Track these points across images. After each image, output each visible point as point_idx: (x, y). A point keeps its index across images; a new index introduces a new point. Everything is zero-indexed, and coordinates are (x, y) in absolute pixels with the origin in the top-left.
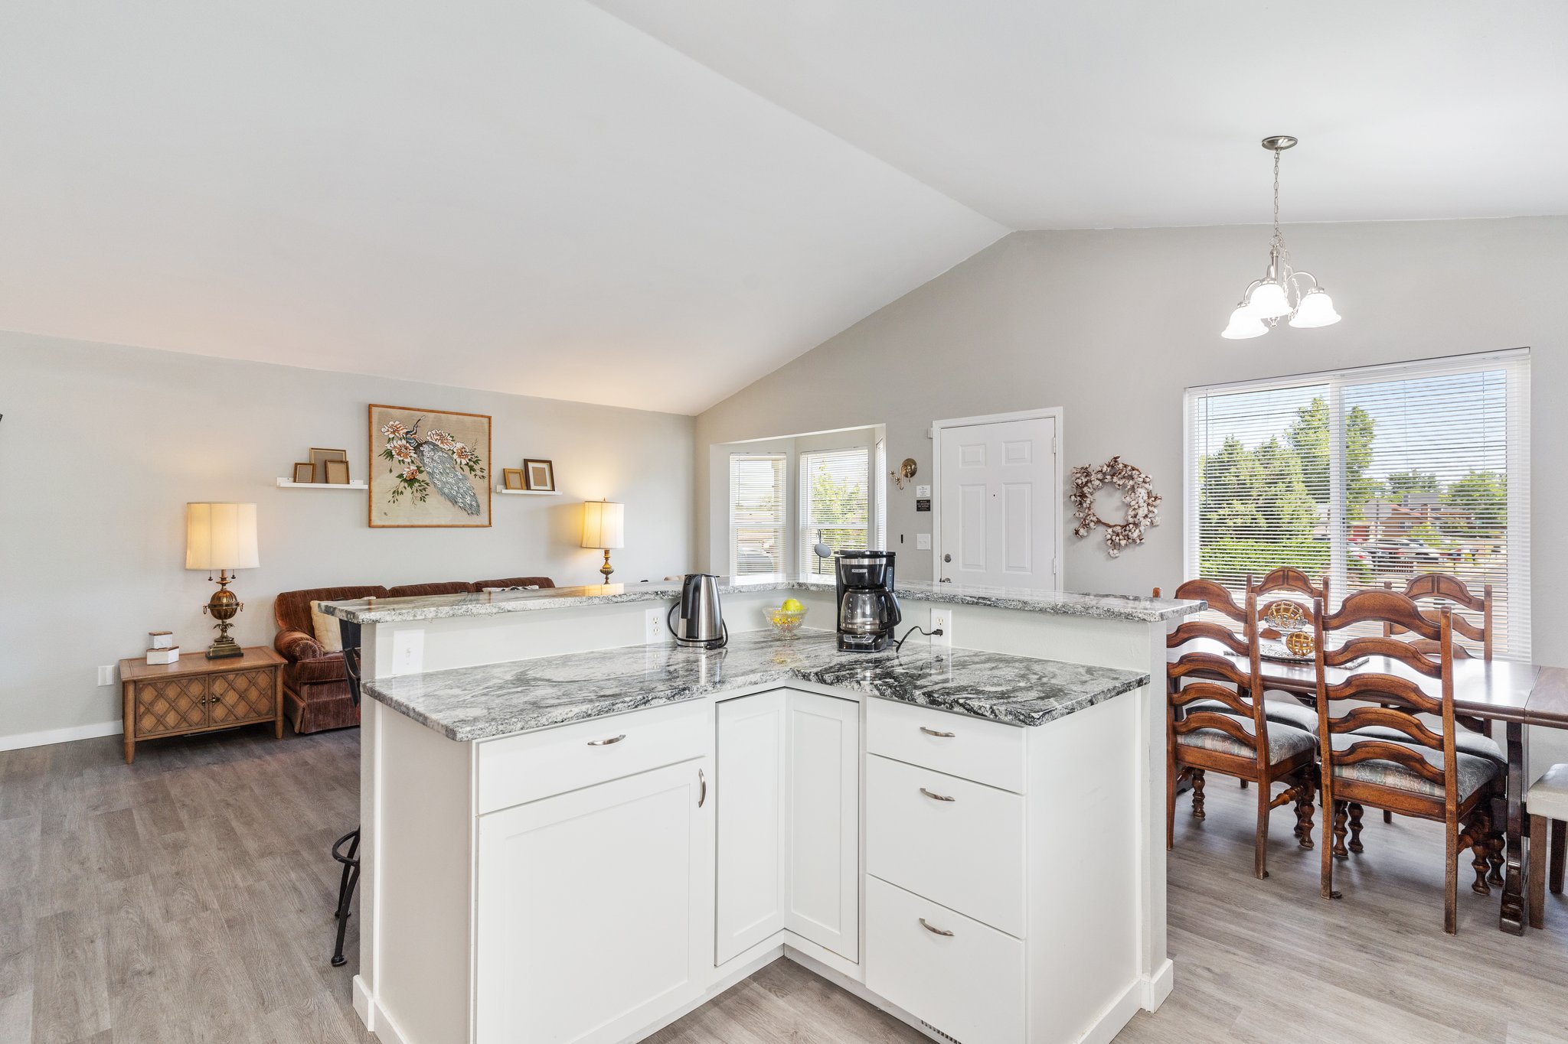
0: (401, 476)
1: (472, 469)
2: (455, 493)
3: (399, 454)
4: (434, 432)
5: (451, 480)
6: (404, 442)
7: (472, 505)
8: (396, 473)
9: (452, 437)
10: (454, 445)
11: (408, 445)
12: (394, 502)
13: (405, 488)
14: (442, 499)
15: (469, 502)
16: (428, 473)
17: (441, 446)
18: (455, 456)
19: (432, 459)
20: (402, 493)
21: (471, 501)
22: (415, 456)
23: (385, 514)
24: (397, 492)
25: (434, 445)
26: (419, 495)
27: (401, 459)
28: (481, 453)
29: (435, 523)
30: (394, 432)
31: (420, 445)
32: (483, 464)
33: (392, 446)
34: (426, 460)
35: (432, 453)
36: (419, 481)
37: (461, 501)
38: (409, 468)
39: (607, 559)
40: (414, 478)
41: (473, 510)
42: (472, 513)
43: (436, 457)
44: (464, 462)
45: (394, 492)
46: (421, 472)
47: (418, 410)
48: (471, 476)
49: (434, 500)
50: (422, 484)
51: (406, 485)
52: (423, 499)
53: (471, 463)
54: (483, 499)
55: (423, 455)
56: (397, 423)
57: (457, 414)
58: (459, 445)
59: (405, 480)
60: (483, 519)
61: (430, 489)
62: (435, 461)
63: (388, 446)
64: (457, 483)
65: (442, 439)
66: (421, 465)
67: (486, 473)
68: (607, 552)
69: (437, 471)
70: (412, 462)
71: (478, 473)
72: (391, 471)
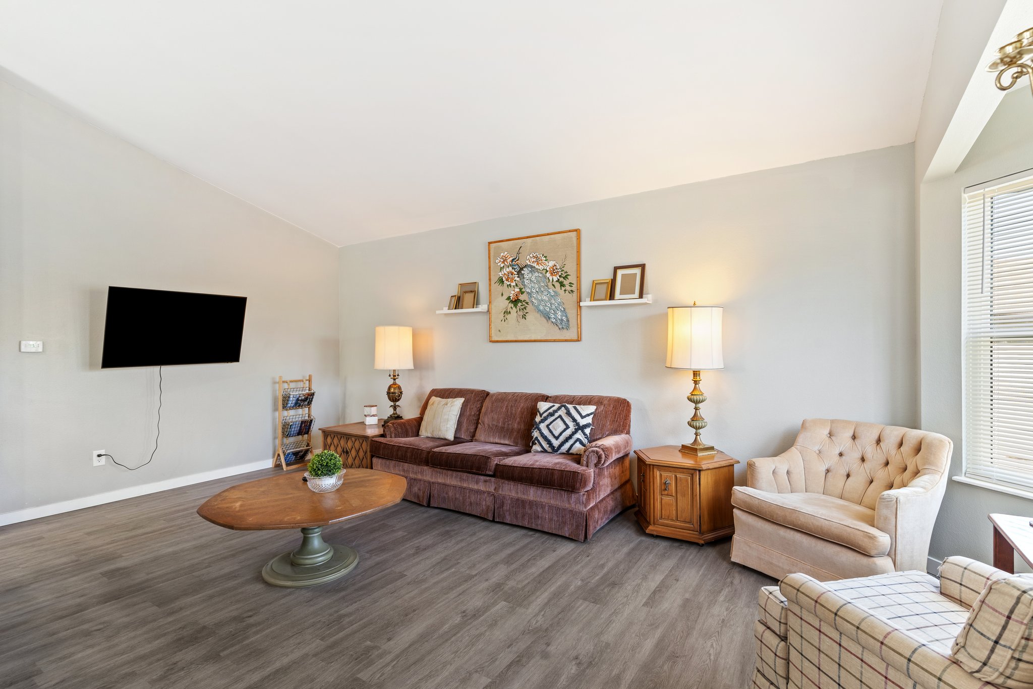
0: (509, 298)
1: (562, 285)
2: (548, 310)
3: (507, 280)
4: (531, 256)
5: (545, 297)
6: (510, 268)
7: (562, 320)
8: (505, 297)
9: (545, 257)
10: (547, 264)
11: (513, 271)
12: (505, 320)
13: (512, 308)
14: (538, 315)
15: (559, 317)
16: (528, 293)
17: (537, 267)
18: (548, 275)
19: (531, 280)
20: (510, 313)
21: (562, 316)
22: (518, 279)
23: (499, 331)
24: (507, 313)
25: (532, 267)
26: (521, 313)
27: (508, 283)
28: (570, 268)
29: (533, 338)
30: (503, 262)
31: (522, 269)
32: (572, 279)
33: (503, 274)
34: (526, 282)
35: (530, 275)
36: (521, 301)
37: (553, 316)
38: (514, 291)
39: (696, 382)
40: (518, 299)
41: (564, 325)
42: (563, 328)
43: (533, 278)
44: (555, 279)
45: (504, 313)
46: (522, 293)
47: (519, 239)
48: (561, 292)
49: (533, 317)
50: (524, 303)
51: (512, 305)
52: (524, 317)
53: (561, 279)
54: (572, 313)
55: (524, 278)
56: (506, 253)
57: (548, 234)
58: (551, 264)
59: (512, 302)
60: (571, 334)
61: (530, 308)
62: (533, 282)
63: (500, 274)
64: (550, 300)
65: (538, 260)
66: (522, 287)
67: (574, 288)
68: (696, 374)
69: (534, 291)
70: (516, 285)
71: (568, 288)
72: (502, 295)
